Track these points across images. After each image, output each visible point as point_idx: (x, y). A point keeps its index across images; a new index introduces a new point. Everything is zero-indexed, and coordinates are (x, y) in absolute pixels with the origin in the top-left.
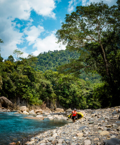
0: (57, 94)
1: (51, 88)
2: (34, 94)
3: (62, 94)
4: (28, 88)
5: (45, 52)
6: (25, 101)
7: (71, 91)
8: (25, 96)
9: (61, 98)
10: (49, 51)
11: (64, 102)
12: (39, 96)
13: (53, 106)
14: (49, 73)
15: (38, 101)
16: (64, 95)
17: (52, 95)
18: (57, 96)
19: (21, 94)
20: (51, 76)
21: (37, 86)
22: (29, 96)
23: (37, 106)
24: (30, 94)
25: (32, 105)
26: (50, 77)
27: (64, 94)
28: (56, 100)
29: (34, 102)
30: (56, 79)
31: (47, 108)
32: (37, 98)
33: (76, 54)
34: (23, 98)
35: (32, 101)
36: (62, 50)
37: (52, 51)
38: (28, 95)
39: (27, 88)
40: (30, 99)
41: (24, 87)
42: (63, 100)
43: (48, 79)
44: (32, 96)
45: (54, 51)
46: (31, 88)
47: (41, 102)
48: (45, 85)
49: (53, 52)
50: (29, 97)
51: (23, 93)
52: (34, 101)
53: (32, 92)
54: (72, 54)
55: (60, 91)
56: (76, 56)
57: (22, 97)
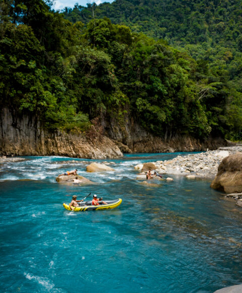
0: (128, 95)
1: (112, 76)
2: (61, 93)
3: (144, 93)
4: (39, 72)
5: (66, 8)
6: (30, 120)
7: (169, 85)
8: (28, 102)
9: (144, 105)
10: (75, 6)
11: (152, 118)
12: (75, 100)
13: (120, 130)
14: (103, 26)
15: (75, 119)
16: (154, 96)
17: (115, 98)
18: (130, 99)
19: (12, 95)
20: (108, 38)
21: (68, 65)
22: (44, 100)
23: (73, 134)
24: (47, 94)
25: (57, 132)
26: (106, 41)
27: (151, 92)
28: (126, 111)
29: (61, 122)
30: (124, 48)
31: (105, 139)
32: (72, 109)
33: (138, 11)
34: (21, 108)
35: (56, 119)
36: (105, 3)
37: (83, 7)
38: (39, 99)
39: (32, 71)
40: (48, 113)
41: (24, 69)
42: (149, 111)
43: (102, 47)
44: (55, 100)
45: (87, 6)
46: (48, 74)
47: (85, 119)
48: (92, 67)
49: (86, 8)
50: (42, 104)
51: (19, 92)
52: (61, 119)
53: (53, 86)
54: (129, 11)
55: (138, 83)
56: (137, 17)
57: (19, 106)
